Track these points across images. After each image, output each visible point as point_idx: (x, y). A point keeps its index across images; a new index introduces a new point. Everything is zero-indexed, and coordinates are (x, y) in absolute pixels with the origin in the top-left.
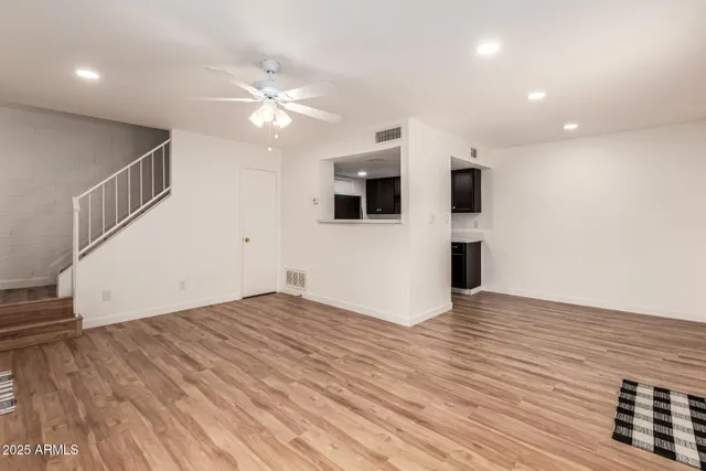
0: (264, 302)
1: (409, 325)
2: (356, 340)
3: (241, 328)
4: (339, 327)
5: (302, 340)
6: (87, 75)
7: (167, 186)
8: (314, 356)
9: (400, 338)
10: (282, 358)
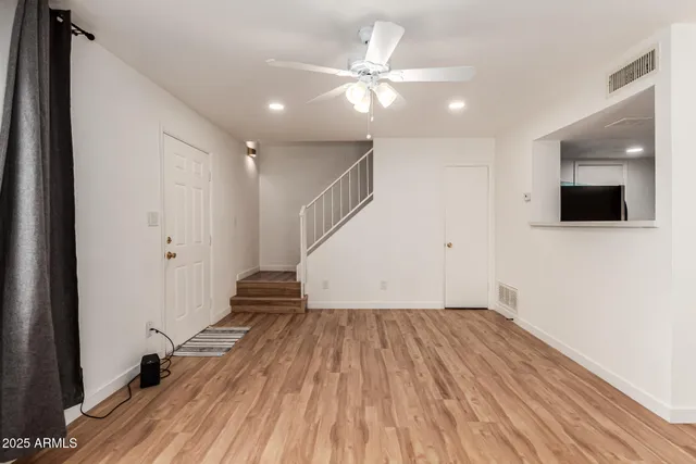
0: (462, 317)
1: (668, 420)
2: (535, 406)
3: (410, 341)
4: (528, 377)
5: (457, 379)
6: (276, 107)
7: (371, 191)
8: (450, 404)
9: (623, 435)
10: (411, 390)
